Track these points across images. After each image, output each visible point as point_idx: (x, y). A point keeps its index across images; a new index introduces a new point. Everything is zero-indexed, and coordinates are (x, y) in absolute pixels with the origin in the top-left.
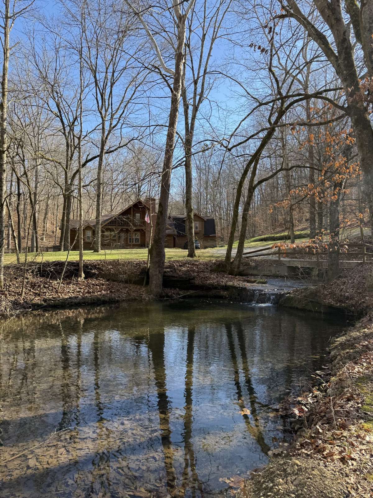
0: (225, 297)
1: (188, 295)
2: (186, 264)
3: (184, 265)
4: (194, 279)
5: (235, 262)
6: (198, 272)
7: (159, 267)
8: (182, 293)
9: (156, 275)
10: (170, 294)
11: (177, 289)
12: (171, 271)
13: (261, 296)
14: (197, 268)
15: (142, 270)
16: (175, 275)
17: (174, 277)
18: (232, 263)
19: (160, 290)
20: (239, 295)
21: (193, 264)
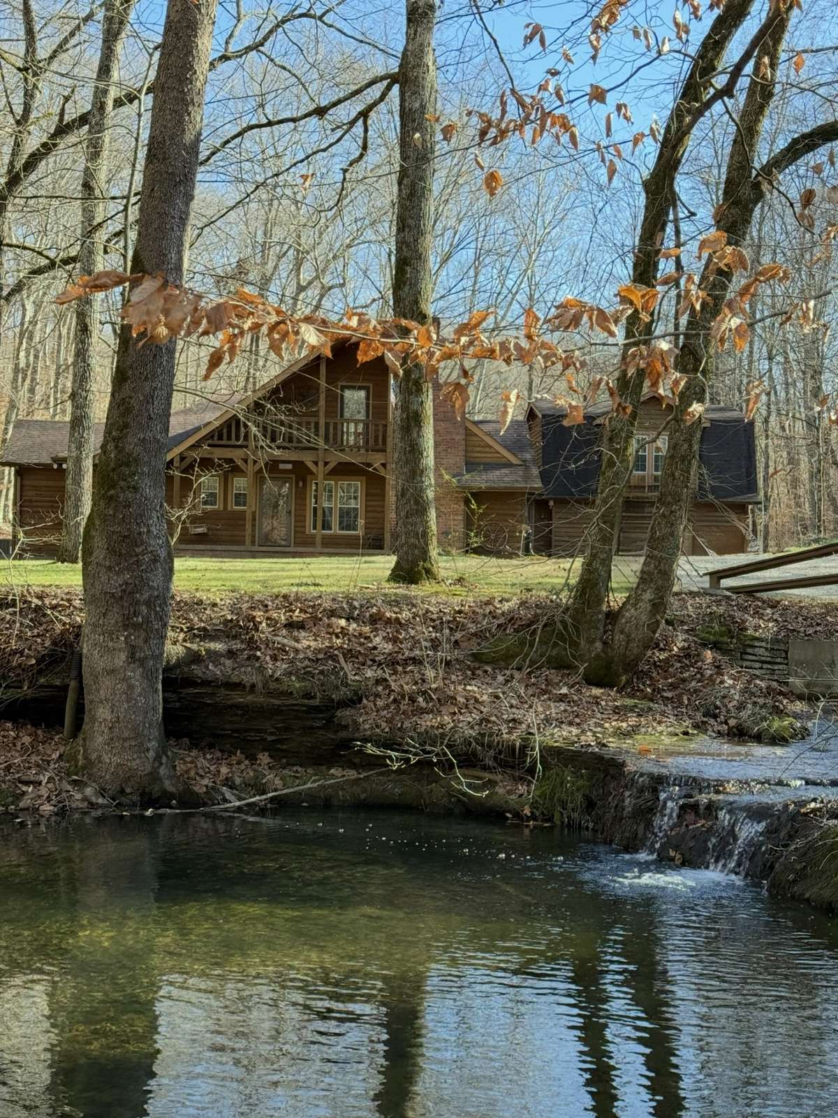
0: (517, 815)
1: (310, 795)
2: (332, 613)
3: (316, 620)
4: (354, 701)
5: (630, 613)
6: (392, 662)
7: (127, 624)
8: (278, 782)
9: (112, 672)
10: (201, 785)
11: (264, 758)
12: (231, 654)
13: (690, 817)
14: (395, 640)
15: (54, 643)
16: (248, 676)
17: (239, 686)
18: (612, 616)
19: (140, 764)
20: (590, 805)
21: (375, 620)
